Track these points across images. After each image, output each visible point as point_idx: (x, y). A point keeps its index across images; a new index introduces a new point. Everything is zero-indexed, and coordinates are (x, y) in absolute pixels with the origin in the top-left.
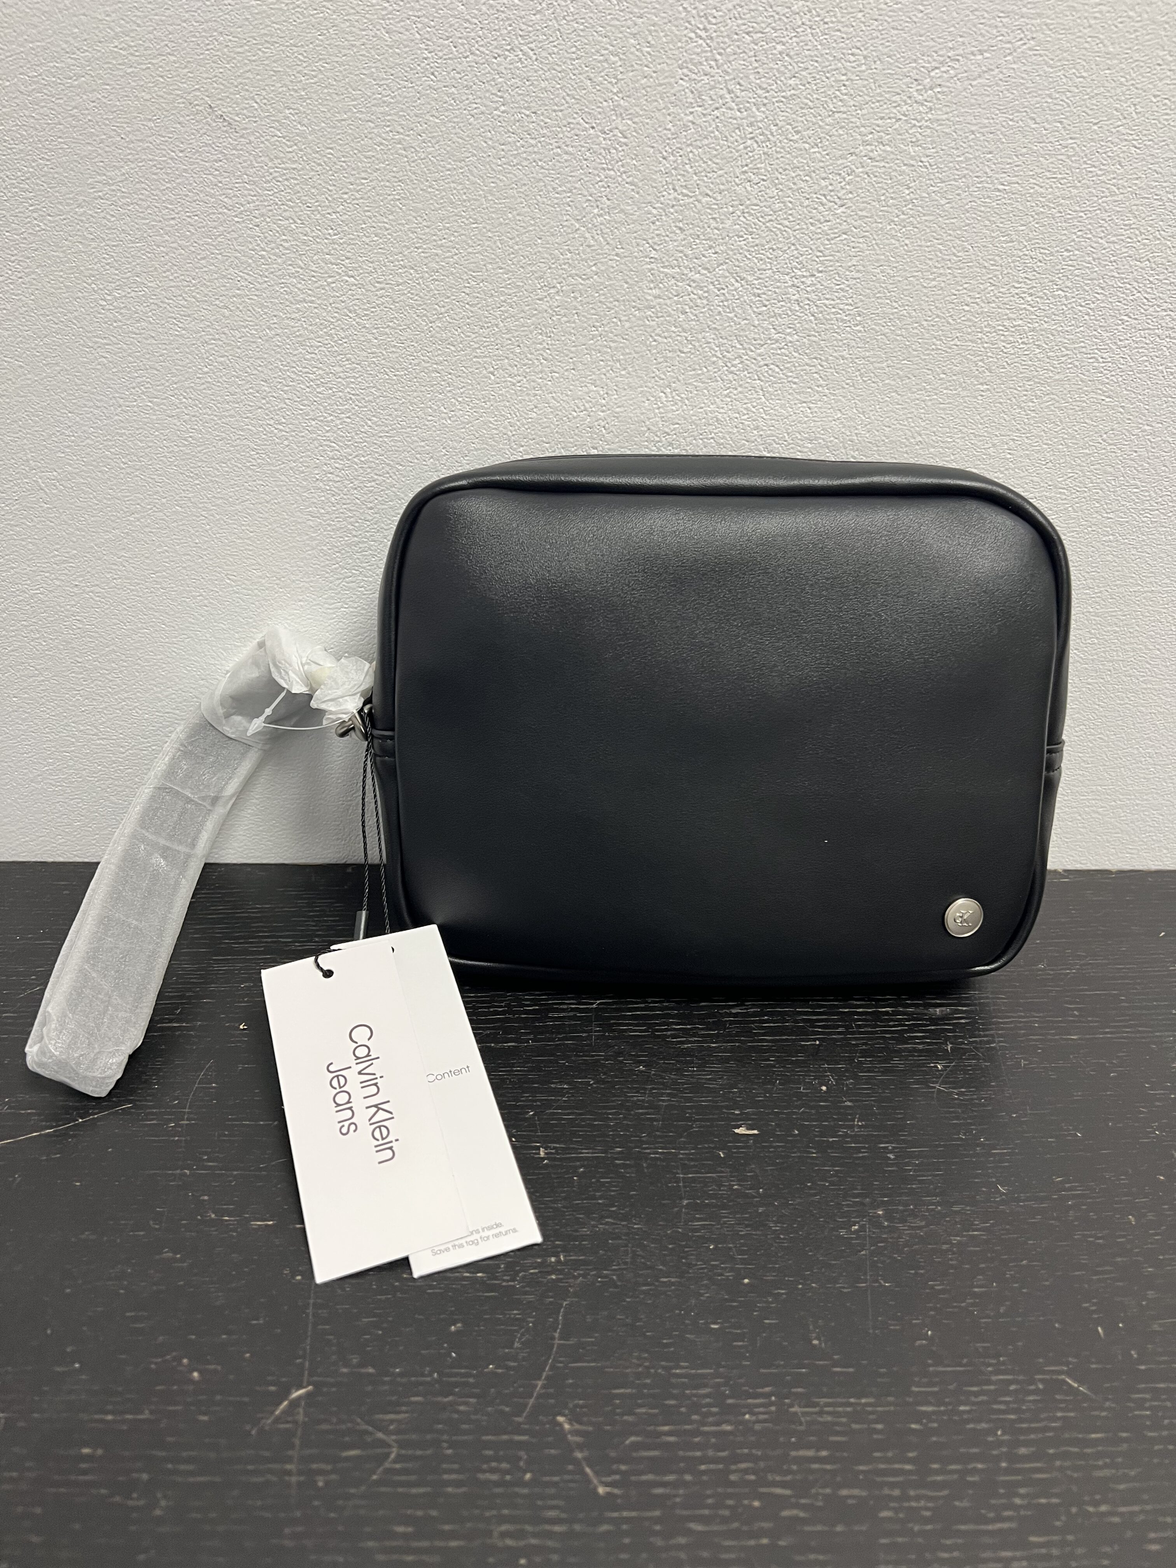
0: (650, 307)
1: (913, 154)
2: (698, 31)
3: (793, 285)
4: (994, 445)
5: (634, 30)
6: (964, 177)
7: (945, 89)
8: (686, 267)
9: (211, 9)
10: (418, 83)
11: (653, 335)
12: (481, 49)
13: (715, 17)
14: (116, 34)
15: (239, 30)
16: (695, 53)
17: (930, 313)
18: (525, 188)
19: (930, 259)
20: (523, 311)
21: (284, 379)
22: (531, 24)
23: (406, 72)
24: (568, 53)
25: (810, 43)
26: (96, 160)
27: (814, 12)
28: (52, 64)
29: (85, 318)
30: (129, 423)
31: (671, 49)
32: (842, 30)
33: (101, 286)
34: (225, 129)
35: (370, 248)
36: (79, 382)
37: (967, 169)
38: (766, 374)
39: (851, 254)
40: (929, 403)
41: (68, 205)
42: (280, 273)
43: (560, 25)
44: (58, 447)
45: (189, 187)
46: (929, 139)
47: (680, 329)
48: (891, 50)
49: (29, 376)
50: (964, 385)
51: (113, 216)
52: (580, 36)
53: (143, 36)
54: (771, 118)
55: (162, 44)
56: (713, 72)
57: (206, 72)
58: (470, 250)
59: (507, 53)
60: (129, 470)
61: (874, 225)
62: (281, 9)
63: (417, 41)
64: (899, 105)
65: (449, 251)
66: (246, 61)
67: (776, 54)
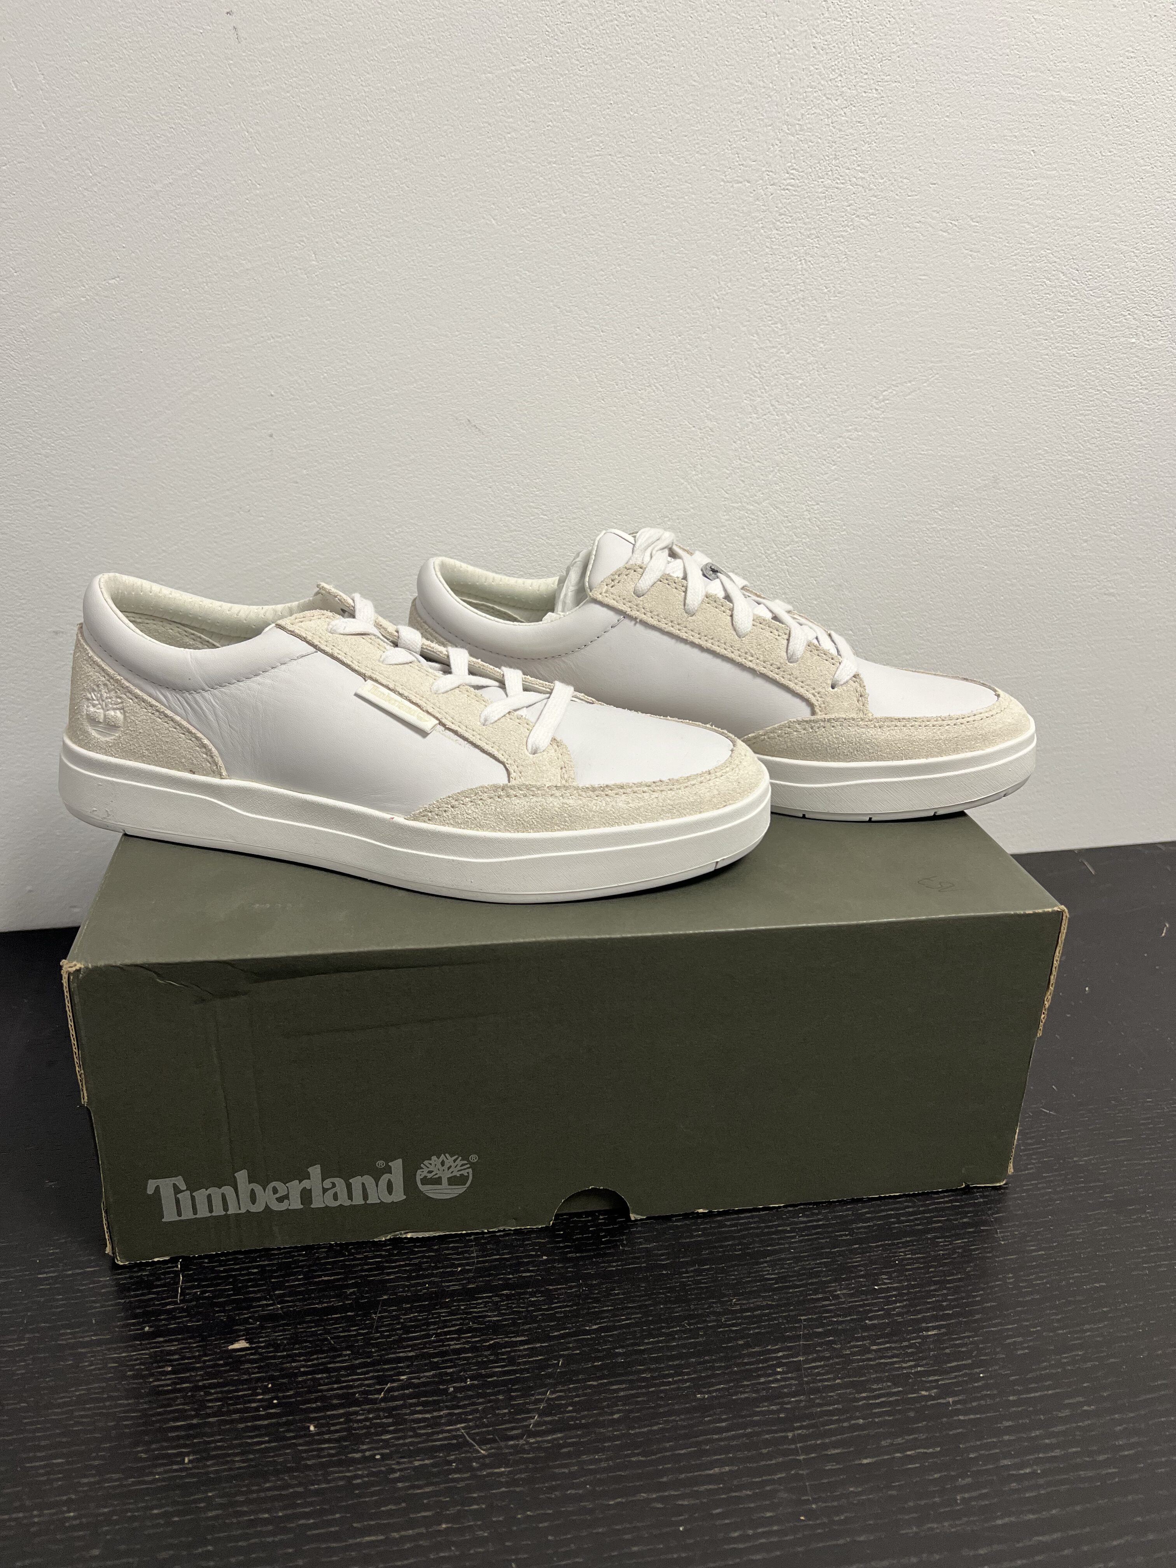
6: (902, 447)
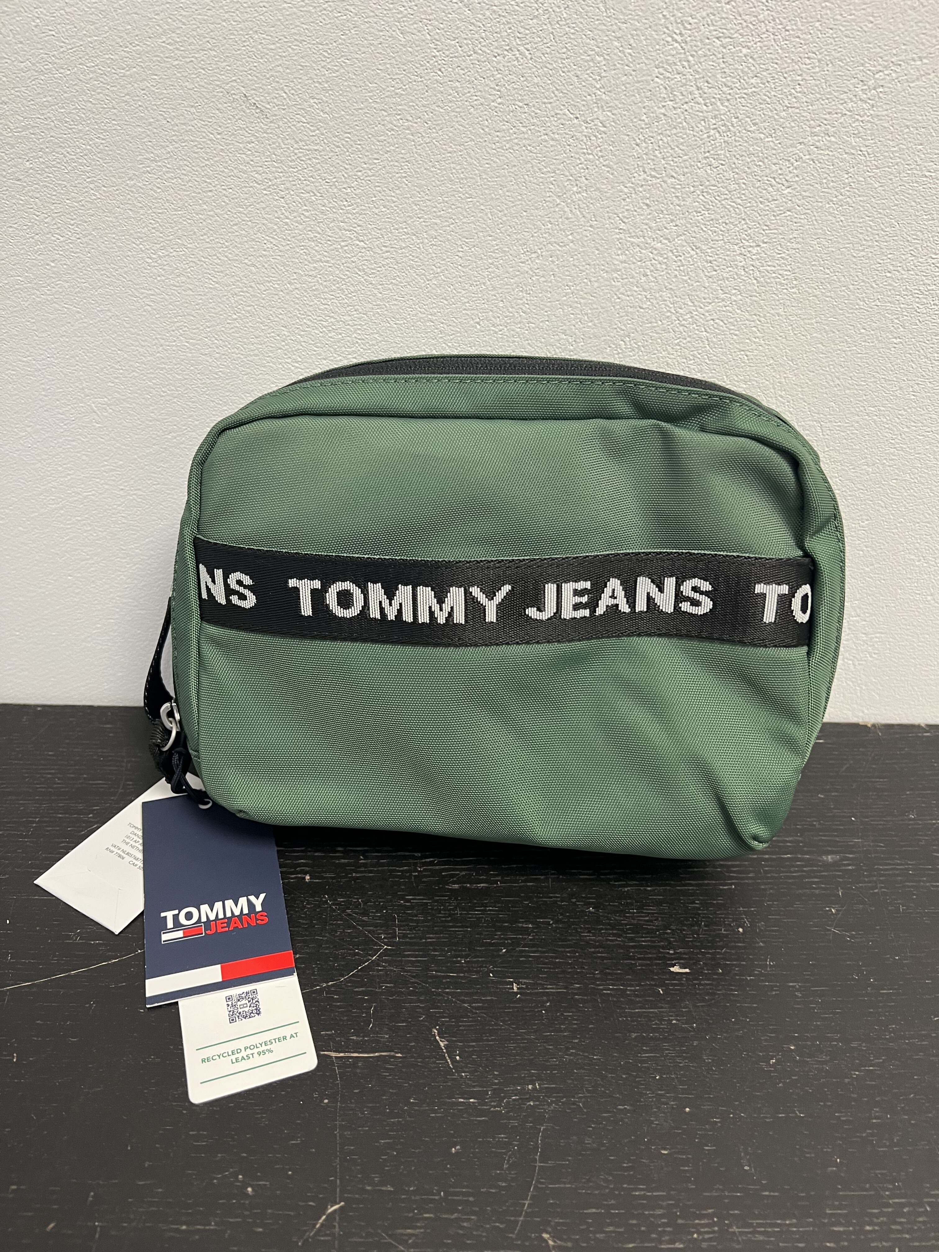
0: (617, 270)
1: (854, 144)
2: (674, 36)
3: (741, 254)
4: (901, 388)
5: (617, 34)
7: (886, 90)
8: (649, 238)
9: (248, 10)
10: (427, 78)
11: (618, 293)
12: (483, 49)
13: (690, 24)
14: (164, 31)
15: (273, 29)
16: (670, 55)
17: (857, 278)
18: (516, 169)
19: (861, 233)
20: (507, 272)
21: (301, 325)
22: (528, 27)
23: (417, 68)
24: (559, 53)
25: (771, 48)
26: (145, 140)
27: (777, 20)
28: (107, 56)
29: (133, 274)
30: (169, 359)
31: (649, 51)
32: (801, 36)
33: (148, 247)
34: (257, 115)
35: (379, 217)
36: (128, 326)
37: (900, 158)
38: (711, 327)
39: (793, 228)
40: (849, 353)
41: (120, 178)
42: (300, 237)
43: (553, 29)
44: (109, 378)
45: (224, 164)
46: (869, 132)
47: (641, 289)
48: (843, 55)
49: (85, 320)
50: (880, 338)
51: (159, 188)
52: (570, 38)
53: (188, 34)
54: (733, 111)
55: (204, 40)
56: (685, 71)
57: (242, 66)
58: (464, 220)
59: (506, 53)
60: (168, 398)
61: (815, 204)
62: (309, 12)
63: (427, 41)
64: (845, 102)
65: (446, 221)
66: (277, 57)
67: (741, 57)
